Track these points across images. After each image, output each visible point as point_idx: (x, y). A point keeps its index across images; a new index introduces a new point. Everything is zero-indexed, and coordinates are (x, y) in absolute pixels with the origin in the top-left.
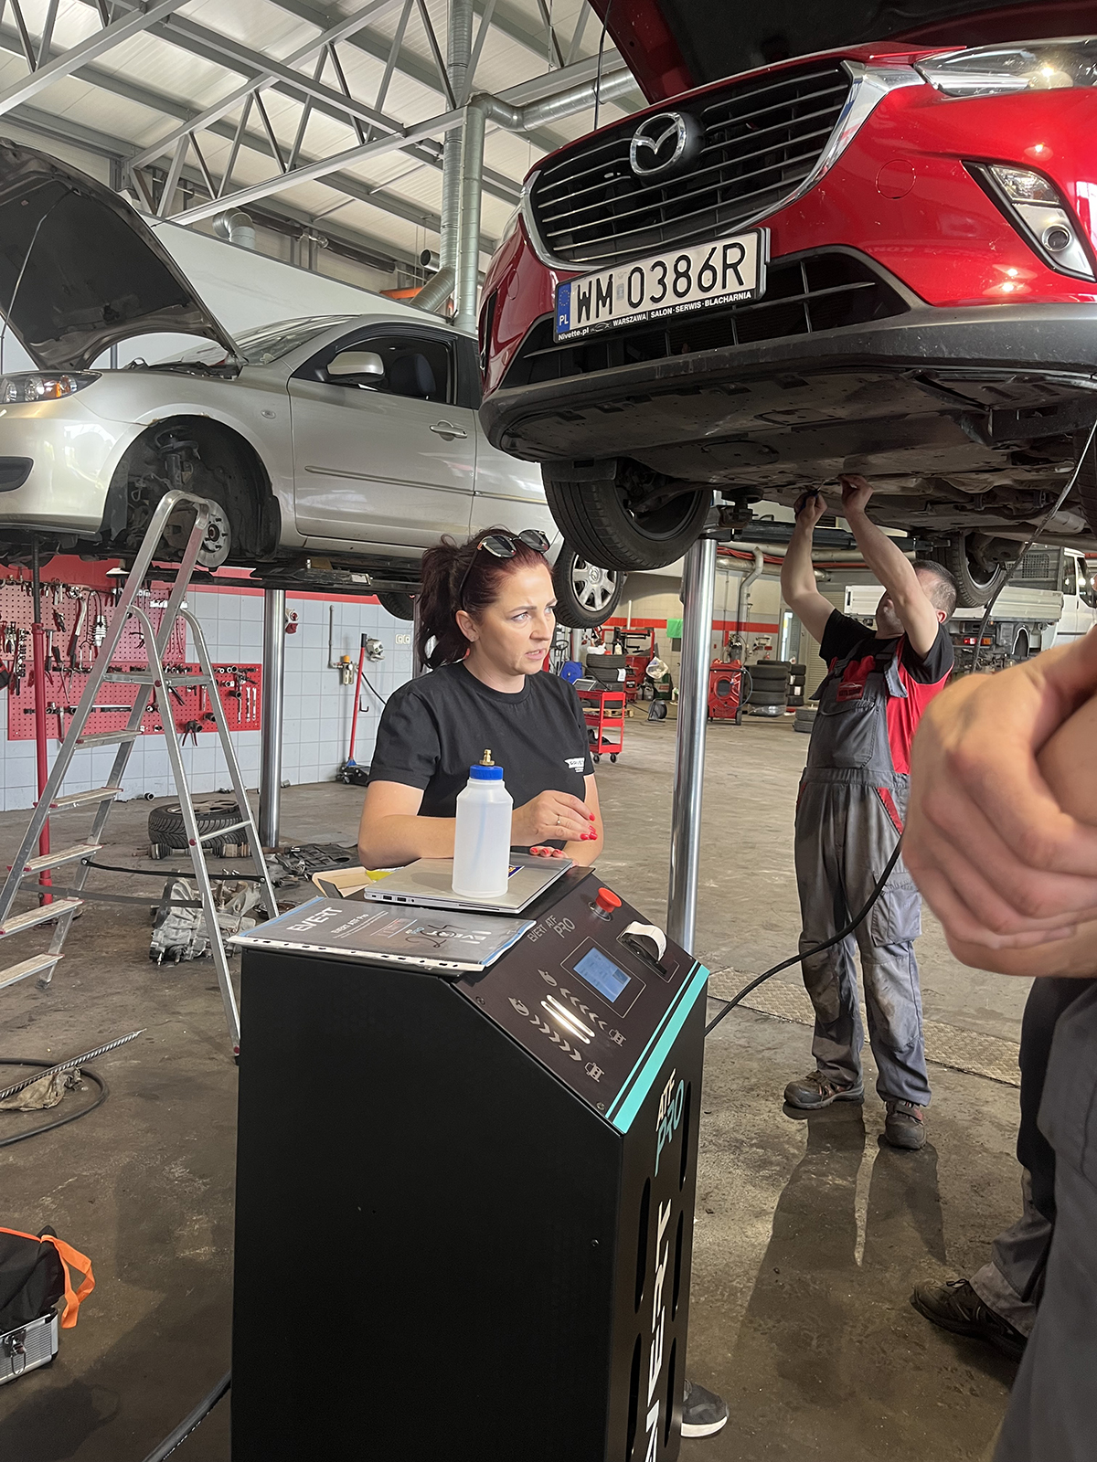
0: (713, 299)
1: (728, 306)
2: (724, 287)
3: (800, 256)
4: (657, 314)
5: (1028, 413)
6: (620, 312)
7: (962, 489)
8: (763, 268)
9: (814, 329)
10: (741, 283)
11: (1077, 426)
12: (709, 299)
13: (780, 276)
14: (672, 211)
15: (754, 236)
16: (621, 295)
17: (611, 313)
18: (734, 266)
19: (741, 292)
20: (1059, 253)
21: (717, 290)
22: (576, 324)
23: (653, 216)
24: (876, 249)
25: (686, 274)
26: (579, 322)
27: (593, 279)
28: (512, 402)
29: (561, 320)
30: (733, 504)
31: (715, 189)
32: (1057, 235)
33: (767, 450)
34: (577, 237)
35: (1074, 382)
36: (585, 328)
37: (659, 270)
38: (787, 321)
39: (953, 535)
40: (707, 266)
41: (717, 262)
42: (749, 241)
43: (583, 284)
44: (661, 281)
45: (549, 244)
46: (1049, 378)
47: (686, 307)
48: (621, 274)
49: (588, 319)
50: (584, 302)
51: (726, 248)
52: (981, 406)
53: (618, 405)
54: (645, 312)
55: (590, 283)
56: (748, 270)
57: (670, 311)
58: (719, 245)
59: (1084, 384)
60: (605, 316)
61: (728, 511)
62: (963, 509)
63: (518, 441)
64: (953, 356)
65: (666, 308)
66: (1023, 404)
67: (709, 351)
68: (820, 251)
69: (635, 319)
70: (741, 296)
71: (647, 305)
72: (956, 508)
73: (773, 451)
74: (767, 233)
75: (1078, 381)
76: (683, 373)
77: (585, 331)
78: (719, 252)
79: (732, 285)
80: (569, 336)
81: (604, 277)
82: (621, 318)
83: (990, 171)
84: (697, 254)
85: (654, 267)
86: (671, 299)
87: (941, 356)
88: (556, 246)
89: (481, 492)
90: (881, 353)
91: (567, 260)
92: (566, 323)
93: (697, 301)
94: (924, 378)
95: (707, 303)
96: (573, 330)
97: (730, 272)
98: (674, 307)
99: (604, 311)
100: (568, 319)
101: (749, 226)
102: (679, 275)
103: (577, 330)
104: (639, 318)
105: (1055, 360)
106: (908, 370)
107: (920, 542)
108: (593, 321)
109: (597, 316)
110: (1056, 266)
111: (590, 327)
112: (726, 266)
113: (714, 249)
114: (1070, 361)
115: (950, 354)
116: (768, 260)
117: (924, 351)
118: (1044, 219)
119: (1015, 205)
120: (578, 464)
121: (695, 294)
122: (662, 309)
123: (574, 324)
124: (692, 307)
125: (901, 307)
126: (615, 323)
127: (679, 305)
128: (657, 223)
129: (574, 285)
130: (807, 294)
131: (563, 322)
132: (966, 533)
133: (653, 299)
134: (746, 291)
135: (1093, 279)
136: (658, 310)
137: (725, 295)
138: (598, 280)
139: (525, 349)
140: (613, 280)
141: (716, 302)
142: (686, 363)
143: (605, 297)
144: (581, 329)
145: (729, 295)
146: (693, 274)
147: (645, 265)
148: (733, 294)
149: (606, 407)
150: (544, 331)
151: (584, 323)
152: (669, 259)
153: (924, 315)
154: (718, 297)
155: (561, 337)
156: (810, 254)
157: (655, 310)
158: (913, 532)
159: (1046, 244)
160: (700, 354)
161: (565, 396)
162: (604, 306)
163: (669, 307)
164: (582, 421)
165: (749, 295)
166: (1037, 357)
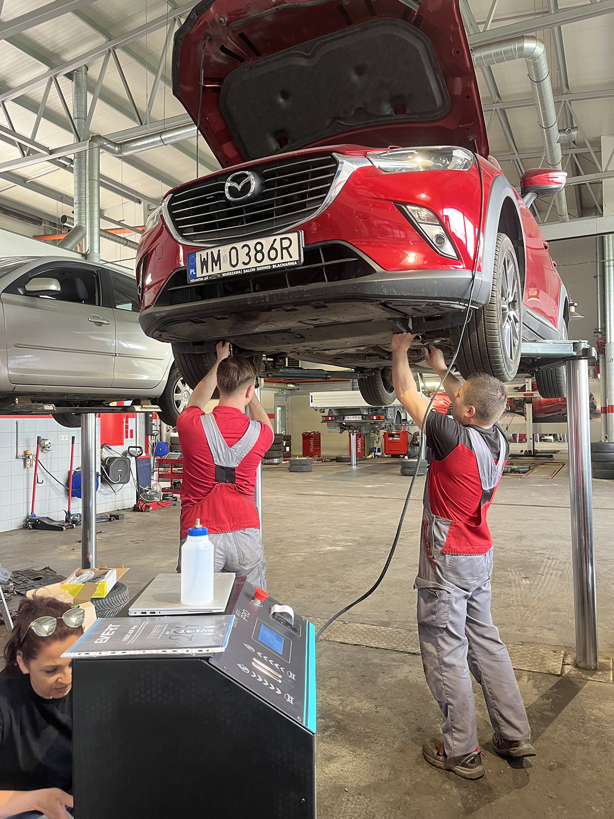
0: (277, 264)
1: (283, 268)
2: (282, 258)
3: (319, 244)
4: (247, 271)
5: (428, 319)
6: (225, 269)
7: (386, 350)
8: (302, 250)
9: (329, 281)
10: (291, 257)
11: (452, 325)
12: (275, 264)
13: (310, 254)
14: (249, 219)
15: (296, 234)
16: (225, 260)
17: (220, 269)
18: (287, 248)
19: (291, 262)
20: (441, 247)
21: (278, 260)
22: (200, 274)
23: (240, 221)
24: (356, 243)
25: (261, 251)
26: (202, 273)
27: (209, 251)
28: (164, 314)
29: (191, 272)
30: (272, 360)
31: (272, 210)
32: (439, 237)
33: (299, 336)
34: (196, 229)
35: (452, 305)
36: (206, 276)
37: (246, 249)
38: (315, 277)
39: (375, 370)
40: (272, 248)
41: (277, 245)
42: (294, 236)
43: (204, 254)
44: (248, 254)
45: (181, 232)
46: (441, 304)
47: (263, 268)
48: (225, 250)
49: (207, 272)
50: (204, 263)
51: (281, 239)
52: (406, 315)
53: (226, 316)
54: (240, 270)
55: (207, 253)
56: (294, 250)
57: (254, 270)
58: (278, 238)
59: (456, 306)
60: (217, 271)
61: (270, 364)
62: (383, 358)
63: (163, 334)
64: (399, 294)
65: (252, 268)
66: (426, 314)
67: (277, 290)
68: (329, 242)
69: (234, 273)
70: (292, 264)
71: (240, 266)
72: (380, 358)
73: (302, 337)
74: (302, 233)
75: (453, 305)
76: (263, 301)
77: (206, 279)
78: (278, 242)
79: (286, 258)
80: (197, 280)
81: (215, 251)
82: (227, 272)
83: (406, 207)
84: (267, 242)
85: (243, 247)
86: (253, 264)
87: (393, 294)
88: (184, 233)
89: (120, 354)
90: (365, 293)
91: (191, 241)
92: (194, 273)
93: (268, 265)
94: (384, 304)
95: (274, 266)
96: (199, 278)
97: (285, 251)
98: (256, 268)
99: (216, 269)
100: (195, 271)
101: (291, 229)
102: (257, 252)
103: (201, 277)
104: (237, 272)
105: (443, 296)
106: (377, 301)
107: (361, 374)
108: (210, 273)
109: (213, 271)
110: (440, 253)
111: (209, 276)
112: (282, 249)
113: (275, 240)
114: (451, 296)
115: (397, 293)
116: (304, 246)
117: (385, 292)
118: (433, 231)
119: (419, 224)
120: (195, 344)
121: (267, 261)
122: (249, 268)
123: (199, 274)
124: (266, 268)
125: (372, 271)
126: (223, 275)
127: (259, 267)
128: (241, 225)
129: (198, 254)
130: (324, 263)
131: (192, 273)
132: (382, 369)
133: (243, 263)
134: (294, 261)
135: (457, 259)
136: (247, 269)
137: (283, 263)
138: (212, 252)
139: (168, 286)
140: (220, 252)
141: (278, 266)
142: (265, 297)
143: (217, 261)
144: (204, 277)
145: (285, 263)
146: (265, 251)
147: (239, 245)
148: (287, 262)
149: (219, 317)
150: (181, 276)
151: (205, 274)
152: (252, 243)
153: (382, 275)
154: (279, 264)
155: (192, 281)
156: (324, 243)
157: (246, 269)
158: (357, 369)
159: (436, 243)
160: (272, 292)
161: (196, 312)
162: (216, 265)
163: (253, 268)
164: (204, 324)
165: (296, 263)
166: (436, 295)
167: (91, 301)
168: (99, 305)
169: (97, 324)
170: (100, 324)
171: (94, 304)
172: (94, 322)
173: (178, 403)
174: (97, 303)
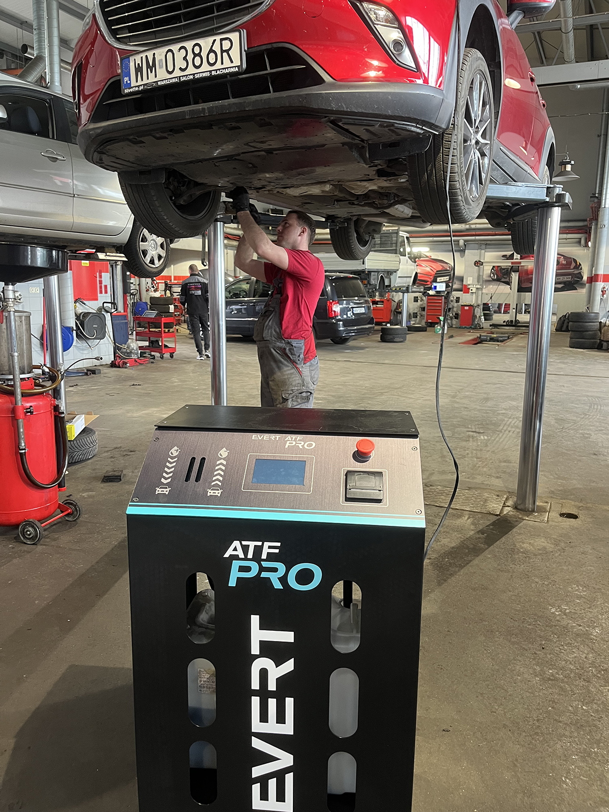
0: (216, 70)
1: (224, 76)
2: (222, 63)
3: (264, 47)
4: (184, 79)
5: (385, 145)
6: (161, 76)
7: (353, 192)
8: (244, 54)
9: (274, 92)
10: (232, 62)
11: (410, 153)
12: (214, 70)
13: (253, 58)
14: (187, 16)
15: (237, 34)
16: (161, 66)
17: (156, 77)
18: (227, 51)
19: (232, 67)
20: (399, 55)
21: (218, 65)
22: (135, 83)
23: (176, 19)
24: (304, 46)
25: (199, 55)
26: (137, 82)
27: (144, 55)
28: (99, 131)
29: (125, 80)
31: (213, 5)
32: (397, 43)
33: (251, 165)
34: (131, 29)
35: (408, 127)
36: (141, 85)
37: (183, 51)
38: (259, 86)
39: (348, 220)
40: (211, 51)
41: (217, 48)
42: (234, 36)
43: (138, 58)
44: (185, 58)
45: (114, 33)
46: (396, 125)
47: (201, 75)
48: (160, 53)
49: (142, 80)
50: (139, 69)
51: (222, 40)
52: (363, 141)
53: (165, 135)
54: (177, 77)
55: (142, 57)
56: (235, 53)
57: (191, 77)
58: (218, 38)
59: (413, 129)
60: (152, 79)
61: (230, 204)
62: (353, 204)
63: (104, 157)
64: (349, 110)
65: (190, 75)
66: (383, 140)
67: (216, 102)
68: (275, 45)
69: (171, 81)
70: (233, 70)
71: (178, 73)
72: (350, 203)
73: (254, 166)
74: (244, 33)
75: (410, 127)
76: (202, 115)
77: (141, 88)
78: (218, 43)
79: (227, 63)
80: (131, 90)
81: (150, 54)
82: (163, 80)
83: (362, 5)
84: (206, 43)
85: (180, 49)
86: (191, 70)
87: (342, 110)
88: (118, 35)
89: (78, 195)
90: (311, 106)
91: (126, 44)
92: (129, 82)
93: (207, 72)
94: (333, 122)
95: (214, 73)
96: (134, 87)
97: (225, 54)
98: (194, 74)
99: (152, 75)
100: (130, 80)
101: (233, 28)
102: (195, 55)
103: (136, 87)
104: (174, 80)
105: (399, 115)
106: (326, 117)
107: (332, 224)
108: (145, 81)
109: (148, 79)
110: (397, 62)
111: (144, 85)
112: (222, 51)
113: (215, 40)
114: (406, 115)
115: (347, 108)
116: (246, 49)
117: (334, 106)
118: (391, 35)
119: (376, 26)
120: (142, 173)
121: (205, 67)
122: (187, 75)
123: (133, 83)
124: (204, 75)
125: (320, 81)
126: (159, 83)
127: (197, 73)
128: (179, 23)
129: (132, 59)
130: (269, 71)
131: (127, 82)
132: (355, 218)
133: (181, 69)
134: (235, 67)
135: (416, 70)
136: (185, 76)
137: (223, 69)
138: (146, 56)
139: (103, 100)
140: (156, 56)
141: (218, 72)
142: (204, 109)
143: (151, 67)
144: (138, 86)
145: (225, 68)
146: (204, 55)
147: (175, 47)
148: (228, 68)
149: (158, 135)
150: (115, 87)
151: (140, 83)
152: (189, 45)
153: (332, 86)
154: (219, 70)
155: (127, 91)
156: (269, 47)
157: (183, 76)
158: (328, 218)
159: (392, 49)
160: (211, 104)
161: (132, 128)
162: (151, 72)
164: (144, 144)
165: (237, 69)
166: (390, 113)
167: (43, 132)
168: (53, 138)
169: (51, 159)
170: (55, 160)
171: (48, 137)
172: (48, 157)
173: (145, 253)
174: (51, 137)
